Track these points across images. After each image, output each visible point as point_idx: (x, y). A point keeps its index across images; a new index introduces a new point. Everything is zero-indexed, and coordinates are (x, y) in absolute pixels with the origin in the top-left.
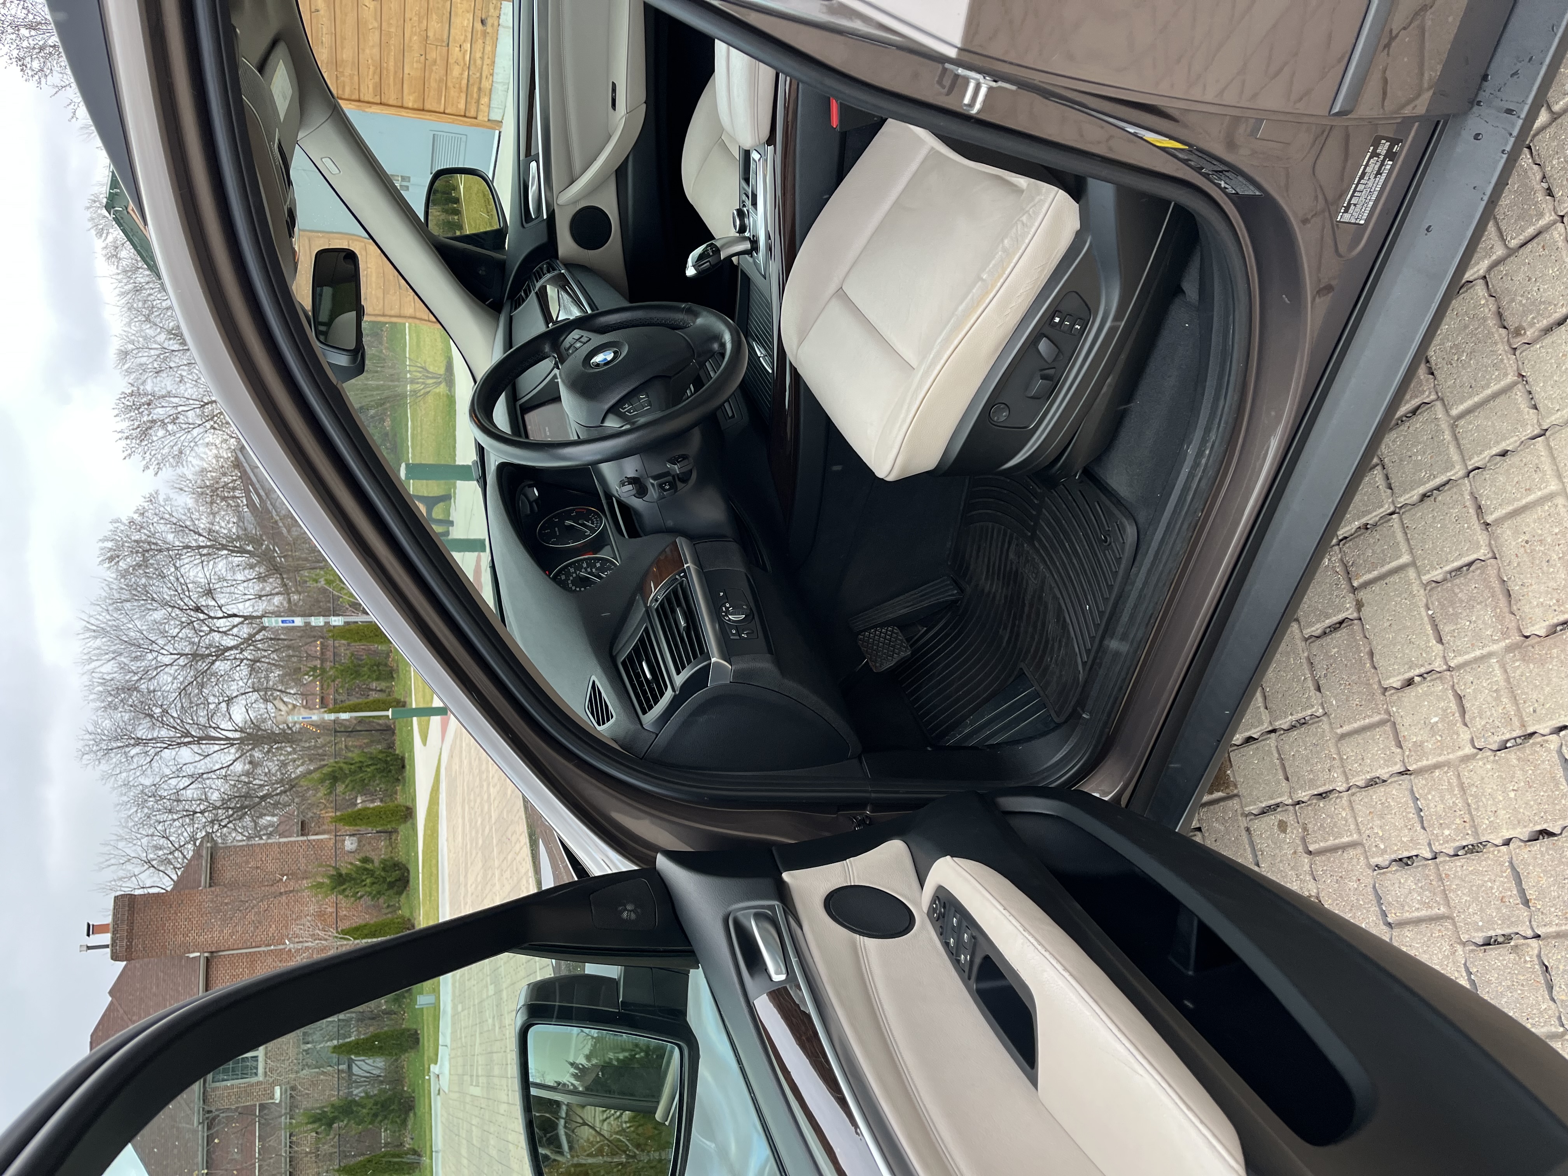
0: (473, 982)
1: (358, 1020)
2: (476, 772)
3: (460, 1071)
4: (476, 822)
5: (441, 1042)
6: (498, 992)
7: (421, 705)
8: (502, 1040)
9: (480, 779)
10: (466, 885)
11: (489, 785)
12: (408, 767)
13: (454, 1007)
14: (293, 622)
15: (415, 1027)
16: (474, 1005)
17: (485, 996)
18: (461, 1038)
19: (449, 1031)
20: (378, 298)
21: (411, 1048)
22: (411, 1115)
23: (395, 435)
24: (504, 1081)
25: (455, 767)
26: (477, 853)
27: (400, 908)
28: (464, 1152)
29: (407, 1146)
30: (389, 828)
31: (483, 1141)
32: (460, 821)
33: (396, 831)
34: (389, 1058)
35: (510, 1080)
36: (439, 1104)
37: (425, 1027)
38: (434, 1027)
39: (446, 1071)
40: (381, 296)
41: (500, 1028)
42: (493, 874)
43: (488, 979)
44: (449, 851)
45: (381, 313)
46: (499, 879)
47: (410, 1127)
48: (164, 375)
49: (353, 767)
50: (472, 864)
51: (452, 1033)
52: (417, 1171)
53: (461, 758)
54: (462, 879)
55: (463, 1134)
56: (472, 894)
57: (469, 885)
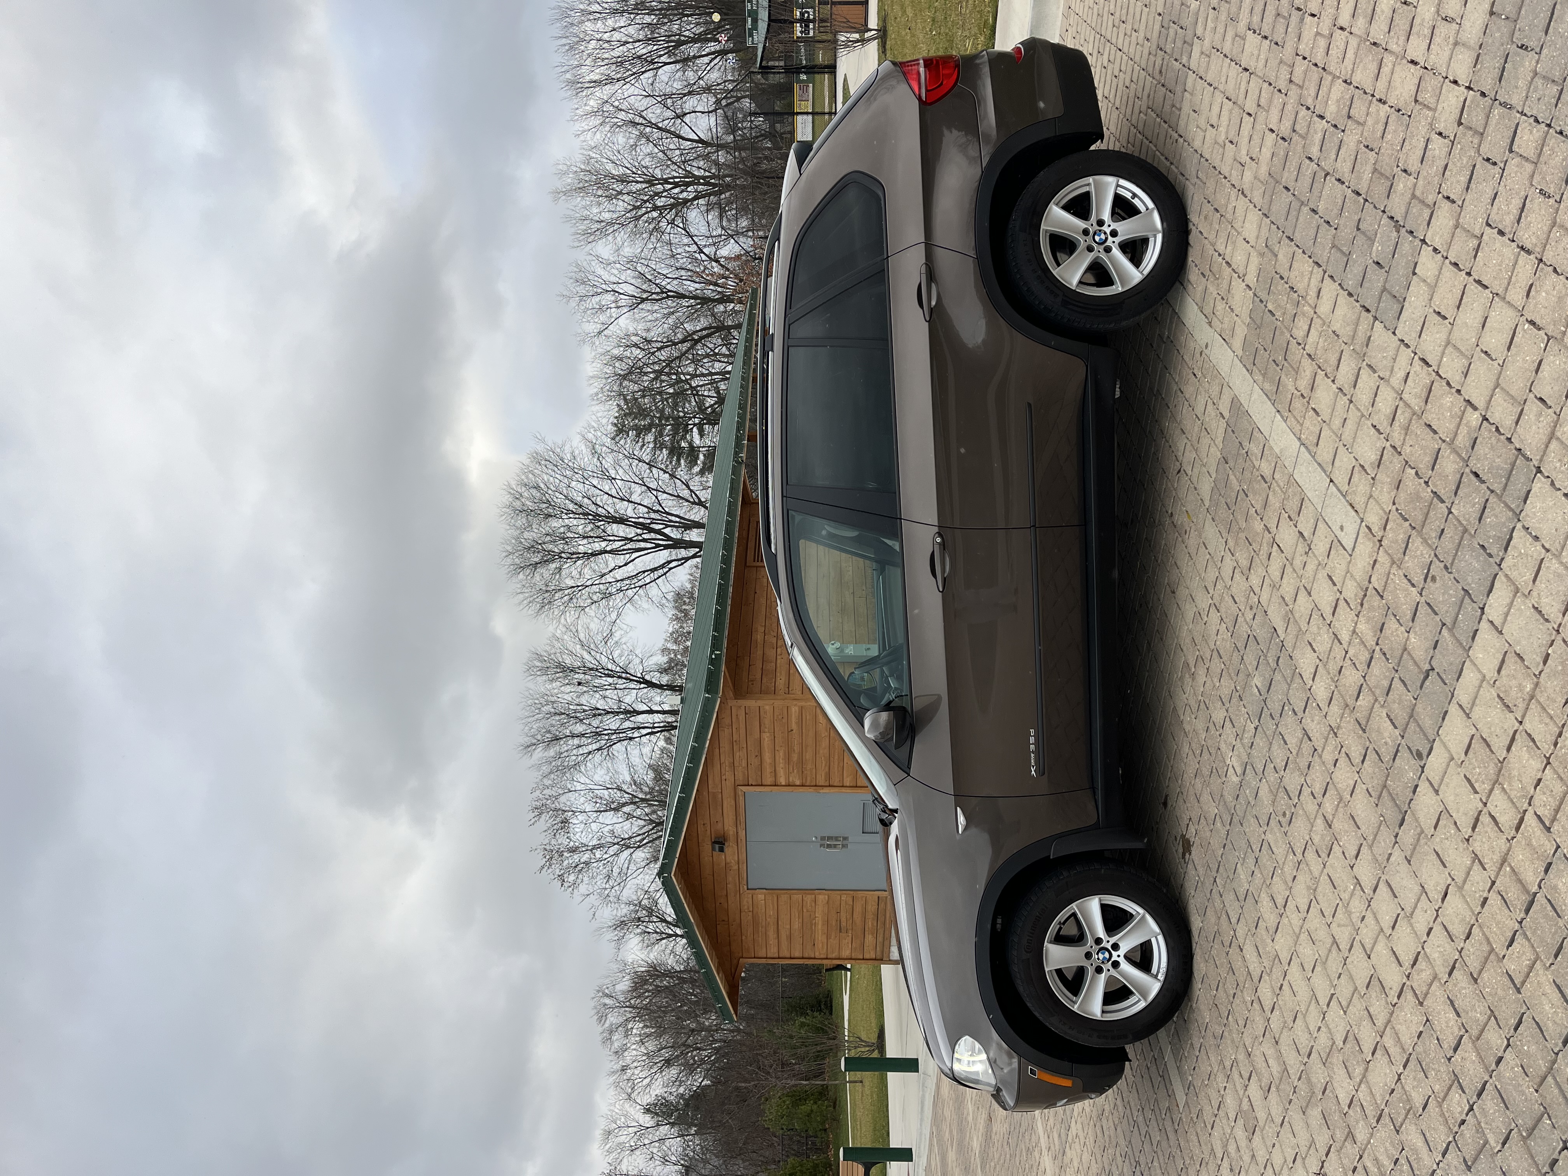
40: (826, 941)
48: (638, 1152)
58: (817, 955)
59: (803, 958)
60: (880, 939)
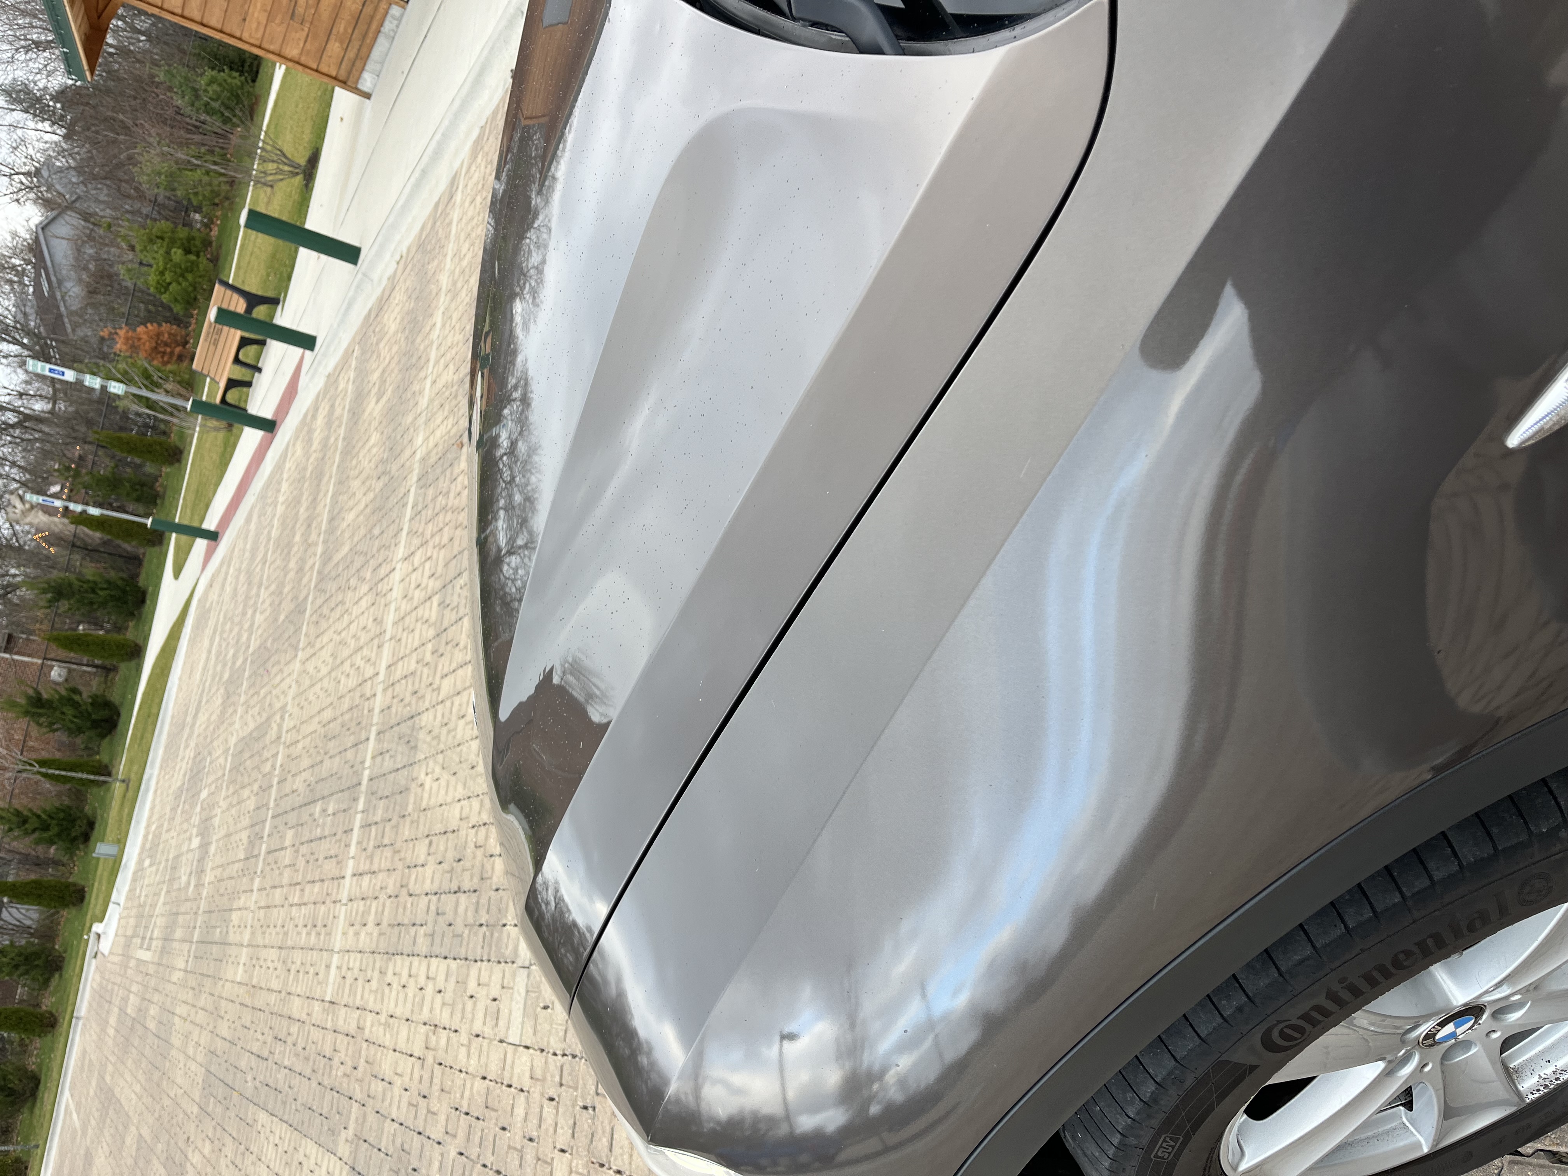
0: (173, 833)
1: (20, 862)
2: (240, 598)
3: (129, 932)
4: (226, 655)
5: (113, 898)
6: (204, 846)
7: (186, 522)
8: (196, 899)
9: (245, 606)
10: (193, 725)
11: (255, 611)
12: (148, 602)
13: (140, 861)
14: (63, 374)
15: (82, 883)
16: (167, 860)
17: (185, 848)
18: (139, 897)
19: (126, 888)
20: (259, 23)
21: (74, 905)
22: (57, 976)
23: (220, 247)
24: (186, 946)
25: (213, 596)
26: (218, 689)
27: (98, 753)
28: (113, 1021)
29: (44, 1008)
30: (108, 663)
31: (140, 1010)
32: (204, 656)
33: (114, 669)
34: (45, 909)
35: (194, 946)
36: (93, 967)
37: (96, 884)
38: (109, 883)
39: (111, 933)
40: (264, 22)
41: (196, 886)
42: (235, 711)
43: (195, 830)
44: (180, 688)
45: (257, 43)
46: (242, 717)
47: (51, 988)
49: (85, 586)
50: (207, 701)
51: (130, 890)
52: (49, 1036)
53: (223, 585)
54: (189, 719)
55: (117, 1001)
56: (199, 736)
57: (197, 725)
58: (246, 36)
59: (221, 31)
60: (351, 54)
